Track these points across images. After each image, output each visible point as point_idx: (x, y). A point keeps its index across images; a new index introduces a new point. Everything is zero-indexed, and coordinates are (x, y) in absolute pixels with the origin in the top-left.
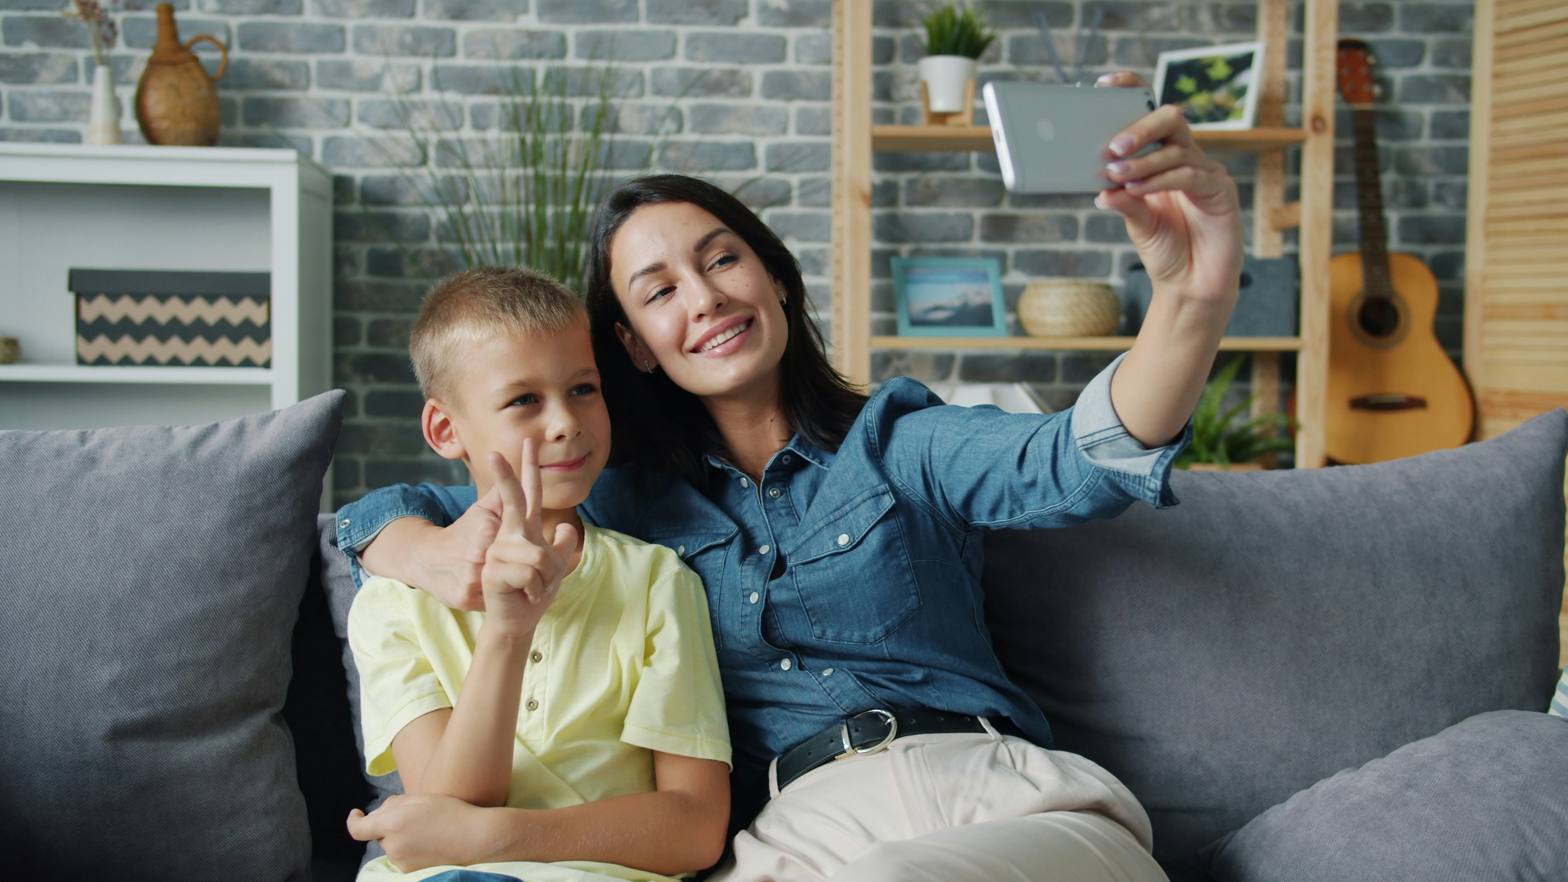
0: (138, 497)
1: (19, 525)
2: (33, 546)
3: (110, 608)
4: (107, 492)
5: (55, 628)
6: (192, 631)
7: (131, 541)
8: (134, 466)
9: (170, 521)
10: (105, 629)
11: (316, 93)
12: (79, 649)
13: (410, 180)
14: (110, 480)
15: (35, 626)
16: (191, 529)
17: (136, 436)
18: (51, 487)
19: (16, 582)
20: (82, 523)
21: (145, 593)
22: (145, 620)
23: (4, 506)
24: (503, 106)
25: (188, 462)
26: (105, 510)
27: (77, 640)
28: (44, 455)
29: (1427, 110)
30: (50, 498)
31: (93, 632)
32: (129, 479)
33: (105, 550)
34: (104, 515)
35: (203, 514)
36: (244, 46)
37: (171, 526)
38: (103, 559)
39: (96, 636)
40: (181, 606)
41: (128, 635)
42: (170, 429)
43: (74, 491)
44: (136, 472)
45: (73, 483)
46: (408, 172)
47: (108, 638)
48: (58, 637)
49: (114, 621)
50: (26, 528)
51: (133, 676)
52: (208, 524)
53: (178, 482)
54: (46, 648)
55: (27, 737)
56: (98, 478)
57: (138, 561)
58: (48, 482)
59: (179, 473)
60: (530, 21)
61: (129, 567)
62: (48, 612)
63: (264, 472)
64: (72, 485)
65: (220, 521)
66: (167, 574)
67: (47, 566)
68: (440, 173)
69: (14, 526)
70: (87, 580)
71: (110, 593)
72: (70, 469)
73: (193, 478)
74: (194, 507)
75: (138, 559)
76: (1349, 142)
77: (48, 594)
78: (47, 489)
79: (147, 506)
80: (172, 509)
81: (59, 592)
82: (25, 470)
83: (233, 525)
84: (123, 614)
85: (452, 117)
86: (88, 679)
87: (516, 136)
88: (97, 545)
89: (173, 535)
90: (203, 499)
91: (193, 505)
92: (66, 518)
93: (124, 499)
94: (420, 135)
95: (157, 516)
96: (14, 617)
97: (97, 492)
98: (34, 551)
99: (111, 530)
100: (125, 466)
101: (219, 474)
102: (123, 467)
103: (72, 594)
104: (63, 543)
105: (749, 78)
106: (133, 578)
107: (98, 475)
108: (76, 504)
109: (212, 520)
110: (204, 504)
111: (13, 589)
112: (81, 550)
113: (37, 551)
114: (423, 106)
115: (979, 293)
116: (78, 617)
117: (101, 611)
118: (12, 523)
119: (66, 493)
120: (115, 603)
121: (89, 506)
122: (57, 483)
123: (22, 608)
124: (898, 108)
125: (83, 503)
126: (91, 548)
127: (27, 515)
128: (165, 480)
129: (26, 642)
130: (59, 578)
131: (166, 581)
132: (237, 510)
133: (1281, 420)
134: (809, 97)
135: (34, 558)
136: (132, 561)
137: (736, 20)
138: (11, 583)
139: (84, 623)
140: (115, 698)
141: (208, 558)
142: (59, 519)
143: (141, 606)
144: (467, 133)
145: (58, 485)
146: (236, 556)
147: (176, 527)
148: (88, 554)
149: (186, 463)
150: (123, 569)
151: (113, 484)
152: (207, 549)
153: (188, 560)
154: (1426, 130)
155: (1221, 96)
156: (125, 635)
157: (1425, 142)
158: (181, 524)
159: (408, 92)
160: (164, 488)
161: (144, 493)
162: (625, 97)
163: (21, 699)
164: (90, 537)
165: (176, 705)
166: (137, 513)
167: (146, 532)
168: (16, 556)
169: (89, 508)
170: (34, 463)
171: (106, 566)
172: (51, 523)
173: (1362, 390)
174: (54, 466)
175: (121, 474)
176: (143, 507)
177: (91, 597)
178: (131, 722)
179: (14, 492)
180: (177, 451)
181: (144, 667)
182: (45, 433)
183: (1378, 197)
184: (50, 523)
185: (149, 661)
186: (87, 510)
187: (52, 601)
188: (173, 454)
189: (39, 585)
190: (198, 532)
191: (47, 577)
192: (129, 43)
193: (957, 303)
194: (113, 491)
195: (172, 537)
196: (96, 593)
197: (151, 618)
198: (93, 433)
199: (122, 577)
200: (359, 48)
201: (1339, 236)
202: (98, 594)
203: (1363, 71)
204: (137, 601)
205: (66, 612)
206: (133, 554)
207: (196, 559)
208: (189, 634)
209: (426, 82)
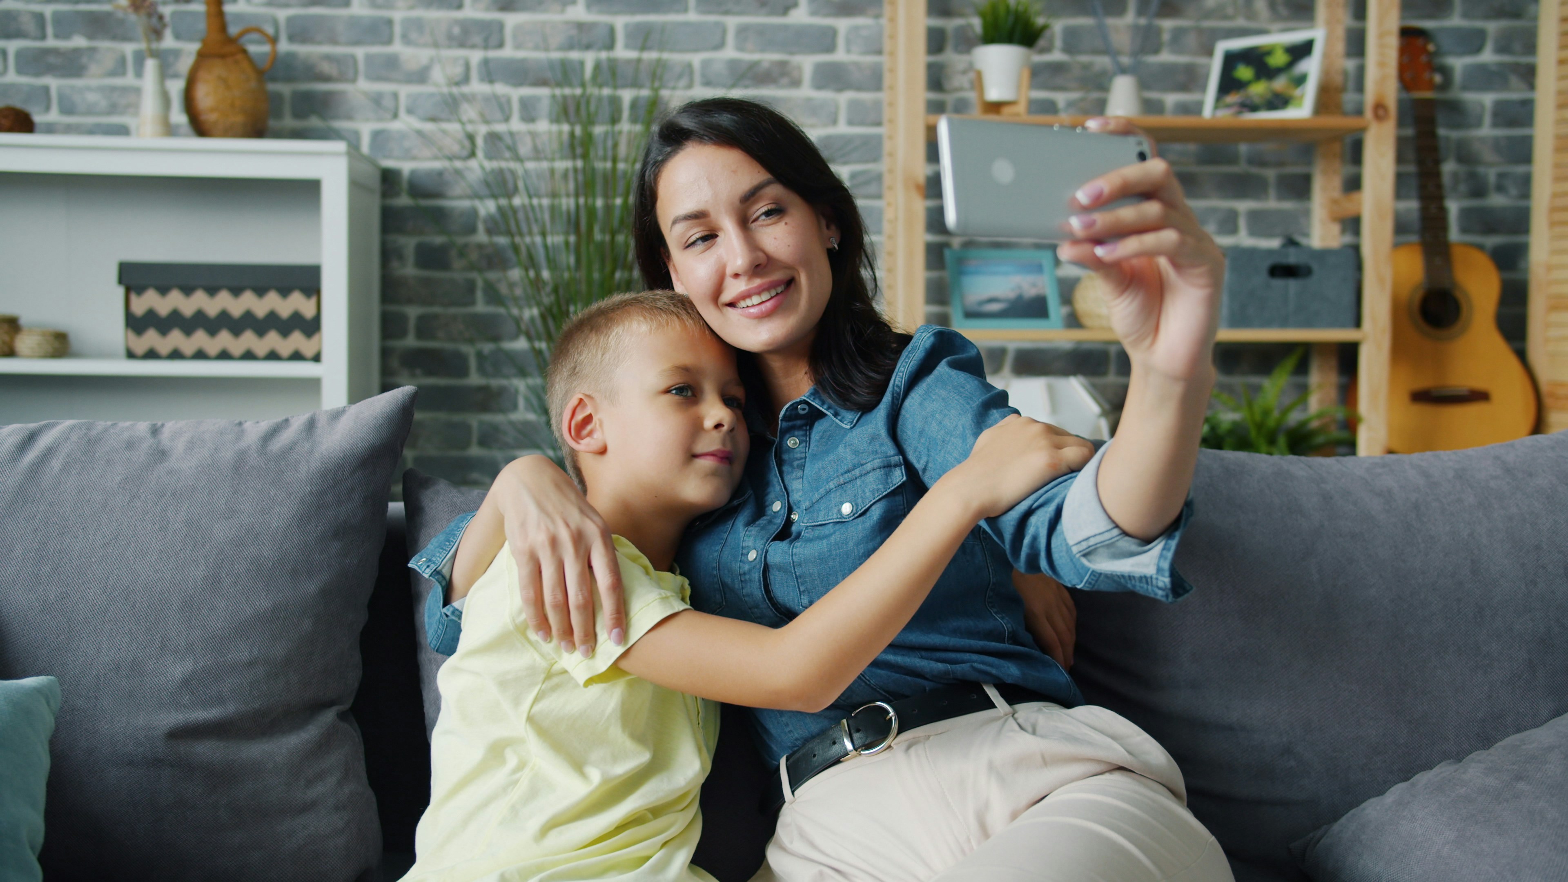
0: (209, 492)
1: (90, 516)
2: (104, 538)
3: (181, 605)
4: (177, 485)
5: (127, 623)
6: (263, 631)
7: (202, 537)
8: (204, 460)
9: (241, 517)
10: (177, 626)
11: (364, 85)
12: (151, 646)
13: (458, 172)
14: (180, 474)
15: (107, 620)
16: (261, 526)
17: (206, 430)
18: (122, 479)
19: (87, 575)
20: (152, 516)
21: (216, 591)
22: (217, 618)
23: (75, 496)
24: (554, 97)
25: (258, 457)
26: (176, 504)
27: (149, 636)
28: (114, 446)
29: (1488, 99)
30: (121, 490)
31: (165, 628)
32: (199, 472)
33: (176, 545)
34: (174, 509)
35: (274, 511)
36: (292, 38)
37: (241, 522)
38: (174, 554)
39: (168, 633)
40: (252, 605)
41: (200, 633)
42: (240, 424)
43: (144, 483)
44: (206, 466)
45: (143, 475)
46: (458, 164)
47: (180, 635)
48: (130, 632)
49: (186, 619)
50: (96, 519)
51: (205, 676)
52: (278, 521)
53: (248, 477)
54: (119, 642)
55: (99, 733)
56: (168, 472)
57: (208, 557)
58: (118, 474)
59: (249, 468)
60: (579, 13)
61: (200, 563)
62: (119, 606)
63: (335, 468)
64: (142, 477)
65: (291, 518)
66: (238, 572)
67: (117, 559)
68: (489, 165)
69: (85, 517)
70: (158, 575)
71: (181, 589)
72: (140, 461)
73: (263, 474)
74: (264, 503)
75: (209, 556)
76: (1409, 132)
77: (119, 588)
78: (117, 481)
79: (217, 501)
80: (242, 505)
81: (130, 586)
82: (95, 460)
83: (303, 523)
84: (194, 612)
85: (501, 108)
86: (160, 676)
87: (566, 128)
88: (168, 540)
89: (244, 531)
90: (273, 496)
91: (264, 501)
92: (137, 510)
93: (194, 493)
94: (470, 128)
95: (227, 512)
96: (86, 610)
97: (167, 485)
98: (105, 544)
99: (181, 525)
100: (195, 459)
101: (290, 471)
102: (193, 460)
103: (143, 588)
104: (133, 536)
105: (799, 68)
106: (204, 574)
107: (168, 467)
108: (146, 496)
109: (282, 517)
110: (274, 501)
111: (84, 582)
112: (152, 544)
113: (108, 544)
114: (469, 99)
115: (1034, 285)
116: (150, 612)
117: (172, 608)
118: (82, 514)
119: (136, 485)
120: (186, 599)
121: (159, 499)
122: (127, 474)
123: (94, 601)
124: (949, 99)
125: (153, 496)
126: (162, 542)
127: (97, 507)
128: (235, 475)
129: (98, 636)
130: (130, 572)
131: (236, 579)
132: (308, 507)
133: (1340, 414)
134: (859, 88)
135: (104, 550)
136: (203, 558)
137: (785, 11)
138: (82, 575)
139: (156, 619)
140: (187, 697)
141: (279, 556)
142: (129, 511)
143: (213, 603)
144: (516, 125)
145: (129, 477)
146: (306, 554)
147: (247, 524)
148: (158, 548)
149: (256, 459)
150: (194, 565)
151: (183, 478)
152: (277, 547)
153: (259, 558)
154: (1487, 119)
155: (1280, 84)
156: (197, 633)
157: (1486, 130)
158: (252, 521)
159: (457, 84)
160: (234, 484)
161: (215, 488)
162: (674, 88)
163: (93, 694)
164: (160, 531)
165: (248, 705)
166: (207, 508)
167: (216, 528)
168: (87, 548)
169: (160, 502)
170: (104, 454)
171: (177, 561)
172: (122, 515)
173: (1423, 383)
174: (124, 458)
175: (191, 468)
176: (213, 502)
177: (163, 593)
178: (203, 721)
179: (85, 482)
180: (247, 445)
181: (216, 666)
182: (115, 424)
183: (1439, 186)
184: (120, 516)
185: (221, 660)
186: (158, 503)
187: (124, 595)
188: (243, 448)
189: (111, 578)
190: (268, 530)
191: (117, 571)
192: (178, 36)
193: (1012, 295)
194: (184, 484)
195: (242, 534)
196: (167, 589)
197: (223, 616)
198: (163, 425)
199: (193, 574)
200: (406, 40)
201: (1400, 228)
202: (169, 590)
203: (1424, 59)
204: (208, 598)
205: (137, 607)
206: (203, 550)
207: (267, 557)
208: (260, 633)
209: (474, 74)
